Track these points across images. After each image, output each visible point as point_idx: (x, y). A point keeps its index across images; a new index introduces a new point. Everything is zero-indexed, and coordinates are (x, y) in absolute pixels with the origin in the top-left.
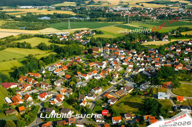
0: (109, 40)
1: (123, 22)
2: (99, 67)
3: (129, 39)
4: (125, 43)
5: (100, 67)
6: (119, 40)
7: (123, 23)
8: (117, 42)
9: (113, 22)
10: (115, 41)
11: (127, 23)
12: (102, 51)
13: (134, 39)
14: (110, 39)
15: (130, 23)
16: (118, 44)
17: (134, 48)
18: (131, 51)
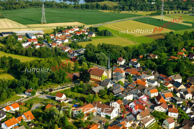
0: (124, 52)
1: (150, 13)
2: (103, 115)
3: (166, 49)
4: (156, 57)
5: (107, 116)
6: (144, 50)
7: (152, 15)
8: (141, 56)
9: (130, 12)
10: (136, 54)
11: (159, 14)
12: (110, 77)
13: (176, 49)
14: (126, 49)
15: (164, 13)
16: (143, 59)
17: (177, 70)
18: (171, 77)
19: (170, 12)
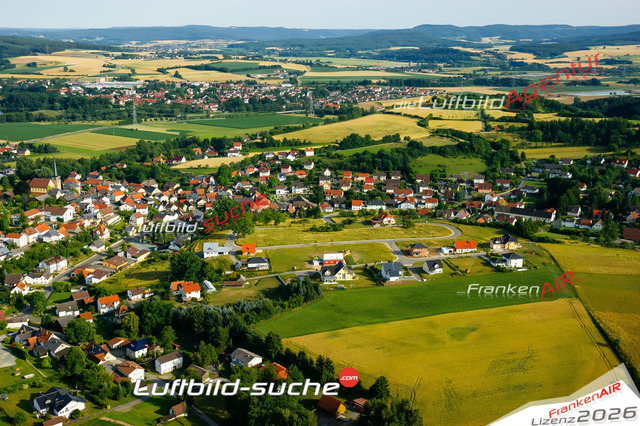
1: (117, 122)
2: (53, 219)
5: (58, 219)
6: (108, 161)
8: (103, 168)
9: (86, 123)
11: (131, 123)
13: (152, 156)
14: (81, 161)
15: (139, 122)
17: (152, 175)
19: (148, 120)
